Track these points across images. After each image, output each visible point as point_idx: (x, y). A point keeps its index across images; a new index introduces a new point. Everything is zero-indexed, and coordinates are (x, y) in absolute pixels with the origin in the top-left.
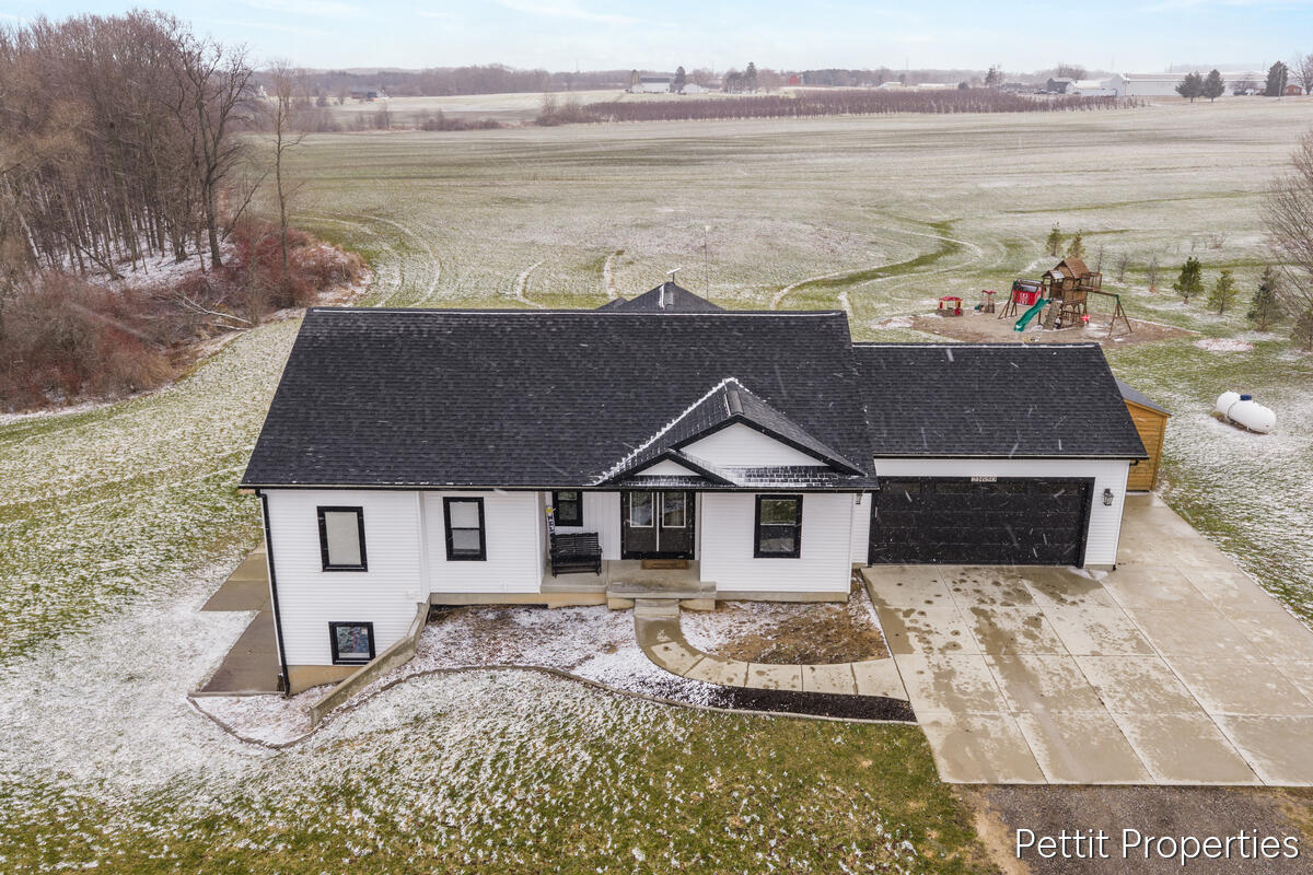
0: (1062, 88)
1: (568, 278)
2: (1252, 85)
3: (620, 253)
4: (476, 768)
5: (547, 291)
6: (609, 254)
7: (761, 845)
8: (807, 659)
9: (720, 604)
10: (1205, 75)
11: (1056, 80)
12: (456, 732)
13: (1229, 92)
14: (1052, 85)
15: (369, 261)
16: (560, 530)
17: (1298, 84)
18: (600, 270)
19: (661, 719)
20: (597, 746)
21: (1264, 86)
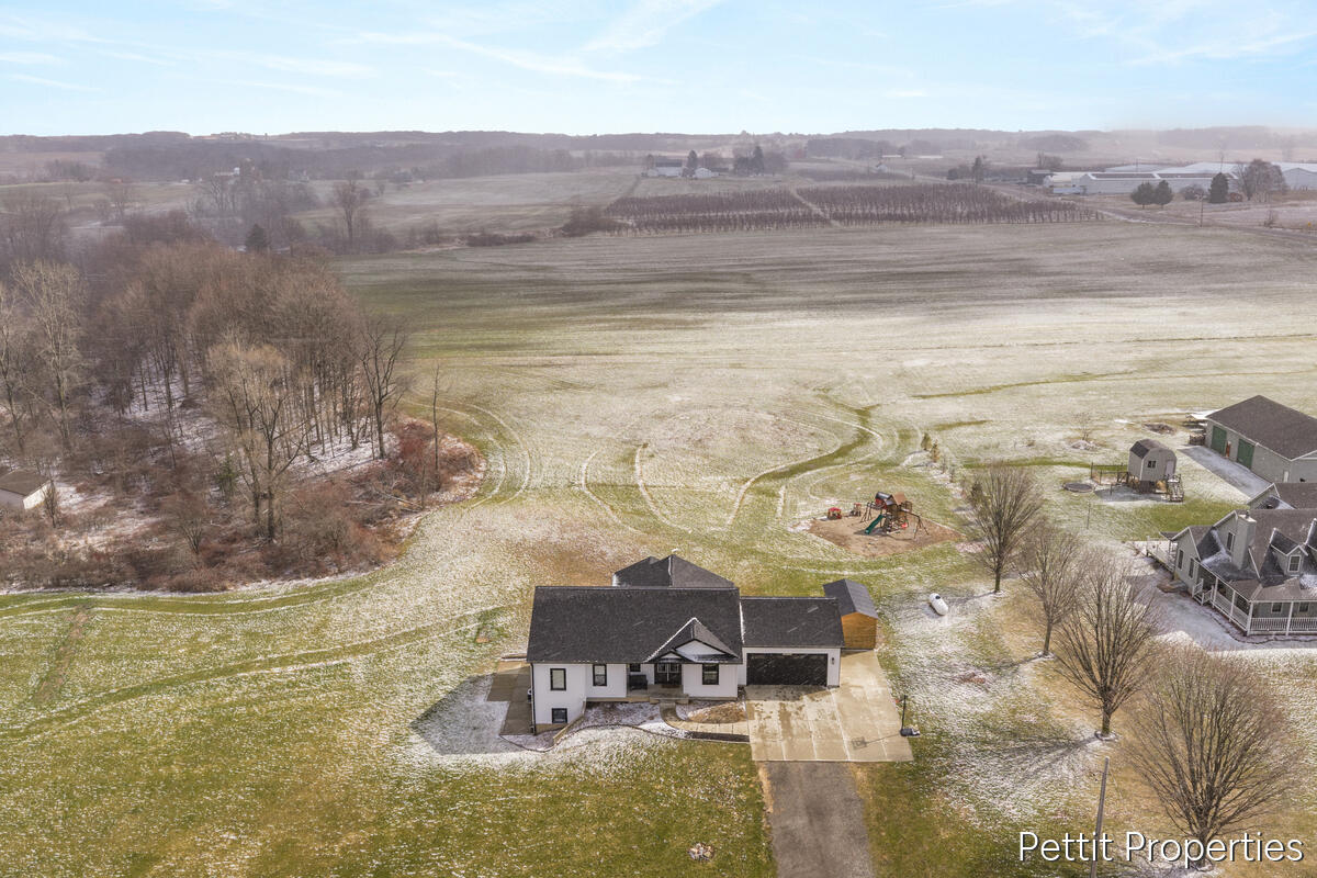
1: (613, 469)
2: (1198, 191)
3: (645, 446)
4: (611, 757)
5: (600, 481)
6: (638, 446)
7: (697, 777)
8: (718, 722)
9: (690, 702)
12: (603, 746)
14: (1031, 178)
15: (483, 449)
16: (632, 673)
17: (1236, 191)
18: (633, 463)
19: (669, 742)
20: (649, 750)
21: (1208, 193)
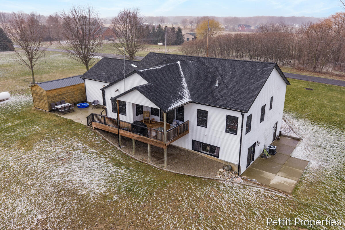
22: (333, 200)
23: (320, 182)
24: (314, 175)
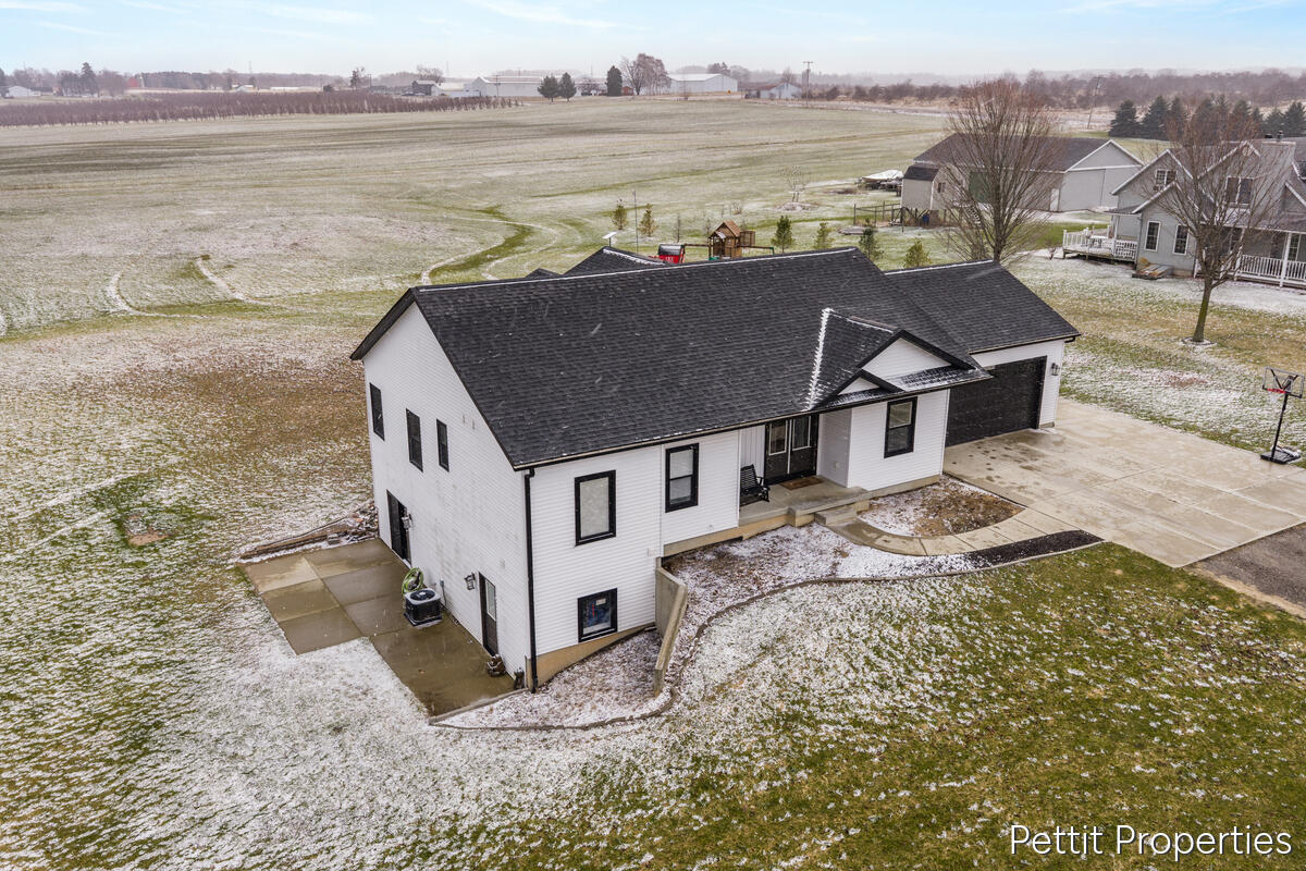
0: (427, 90)
1: (171, 288)
2: (595, 87)
3: (206, 257)
5: (159, 303)
6: (193, 260)
10: (559, 78)
11: (420, 82)
13: (579, 93)
14: (416, 88)
17: (628, 85)
18: (203, 277)
21: (605, 87)
22: (149, 606)
23: (212, 623)
24: (243, 629)
